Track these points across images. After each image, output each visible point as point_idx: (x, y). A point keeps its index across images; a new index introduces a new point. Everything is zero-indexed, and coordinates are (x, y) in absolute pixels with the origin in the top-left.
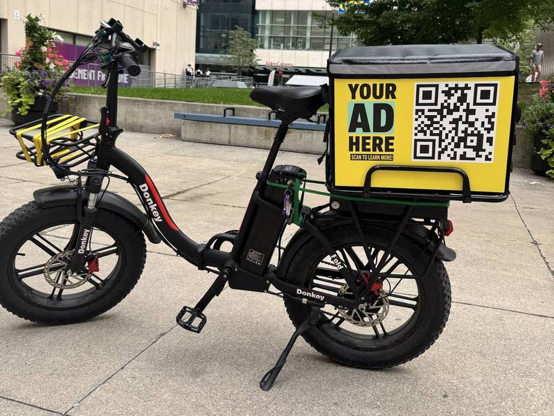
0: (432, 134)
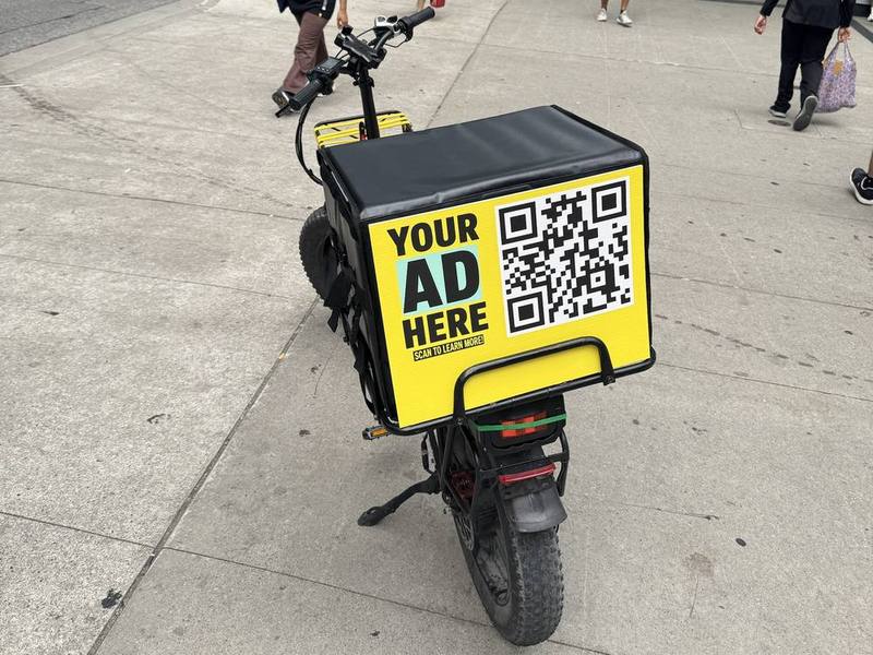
0: (535, 285)
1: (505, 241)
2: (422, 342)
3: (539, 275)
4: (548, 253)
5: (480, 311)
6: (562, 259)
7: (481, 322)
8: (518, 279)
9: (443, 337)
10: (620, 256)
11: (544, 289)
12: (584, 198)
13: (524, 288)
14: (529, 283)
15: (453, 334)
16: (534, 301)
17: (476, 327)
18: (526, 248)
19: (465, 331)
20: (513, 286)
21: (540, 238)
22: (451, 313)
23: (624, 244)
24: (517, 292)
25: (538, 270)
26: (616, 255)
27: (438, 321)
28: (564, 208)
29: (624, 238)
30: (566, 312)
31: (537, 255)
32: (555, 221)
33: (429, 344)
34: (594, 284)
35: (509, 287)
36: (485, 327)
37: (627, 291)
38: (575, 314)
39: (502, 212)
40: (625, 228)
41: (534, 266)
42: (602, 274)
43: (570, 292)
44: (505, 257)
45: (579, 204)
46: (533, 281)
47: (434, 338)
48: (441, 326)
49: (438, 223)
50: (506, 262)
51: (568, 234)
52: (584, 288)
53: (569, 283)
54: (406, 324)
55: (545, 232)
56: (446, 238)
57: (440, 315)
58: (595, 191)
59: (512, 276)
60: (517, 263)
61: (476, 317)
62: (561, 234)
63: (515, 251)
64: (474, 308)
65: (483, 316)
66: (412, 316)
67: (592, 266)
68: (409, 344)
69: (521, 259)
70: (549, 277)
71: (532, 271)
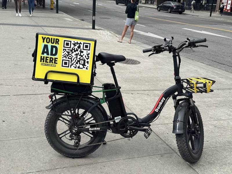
1: (64, 47)
2: (43, 62)
3: (70, 56)
4: (72, 53)
5: (56, 60)
6: (75, 55)
7: (56, 62)
8: (65, 56)
9: (48, 62)
10: (87, 59)
11: (70, 60)
12: (81, 44)
13: (66, 58)
14: (67, 57)
15: (50, 62)
16: (68, 62)
17: (55, 63)
18: (68, 50)
19: (52, 63)
20: (64, 57)
21: (71, 49)
22: (50, 58)
23: (89, 57)
24: (65, 58)
25: (70, 55)
26: (86, 58)
27: (47, 59)
28: (77, 44)
29: (89, 55)
30: (74, 66)
31: (70, 52)
32: (75, 46)
33: (45, 63)
34: (81, 63)
35: (63, 57)
36: (57, 63)
37: (88, 67)
38: (76, 68)
39: (65, 41)
40: (89, 53)
41: (69, 54)
42: (83, 61)
43: (75, 62)
44: (64, 50)
45: (80, 45)
46: (68, 57)
47: (46, 62)
48: (48, 60)
49: (52, 39)
50: (64, 51)
51: (77, 50)
52: (79, 63)
53: (76, 60)
54: (41, 57)
55: (72, 48)
56: (53, 42)
57: (48, 57)
58: (84, 43)
59: (64, 55)
60: (66, 52)
61: (55, 61)
62: (76, 50)
63: (66, 50)
64: (55, 58)
65: (57, 61)
66: (43, 56)
67: (81, 59)
68: (41, 61)
69: (67, 52)
70: (72, 58)
71: (68, 55)
